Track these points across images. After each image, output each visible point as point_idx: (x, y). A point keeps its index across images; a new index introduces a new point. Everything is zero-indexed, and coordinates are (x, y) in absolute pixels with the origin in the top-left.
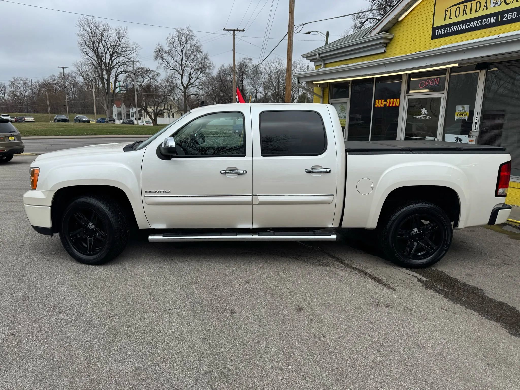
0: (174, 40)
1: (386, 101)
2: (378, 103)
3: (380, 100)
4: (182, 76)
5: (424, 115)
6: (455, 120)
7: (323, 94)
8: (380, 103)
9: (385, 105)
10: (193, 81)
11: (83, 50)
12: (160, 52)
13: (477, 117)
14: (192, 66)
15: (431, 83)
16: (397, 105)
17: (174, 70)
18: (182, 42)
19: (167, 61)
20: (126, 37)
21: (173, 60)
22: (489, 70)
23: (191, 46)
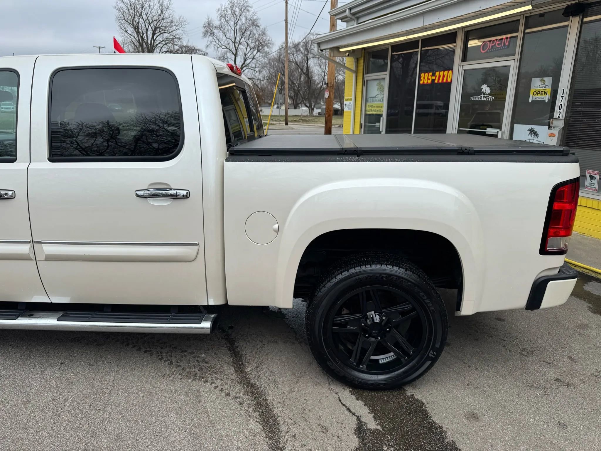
0: (227, 12)
1: (434, 75)
2: (424, 78)
3: (427, 74)
4: (236, 56)
5: (485, 94)
6: (530, 101)
7: (357, 67)
8: (426, 78)
9: (433, 80)
10: (248, 61)
11: (121, 25)
12: (210, 27)
13: (562, 97)
14: (247, 44)
15: (498, 44)
16: (449, 80)
17: (227, 50)
18: (236, 15)
19: (218, 38)
20: (170, 9)
21: (224, 36)
22: (585, 20)
23: (246, 19)
